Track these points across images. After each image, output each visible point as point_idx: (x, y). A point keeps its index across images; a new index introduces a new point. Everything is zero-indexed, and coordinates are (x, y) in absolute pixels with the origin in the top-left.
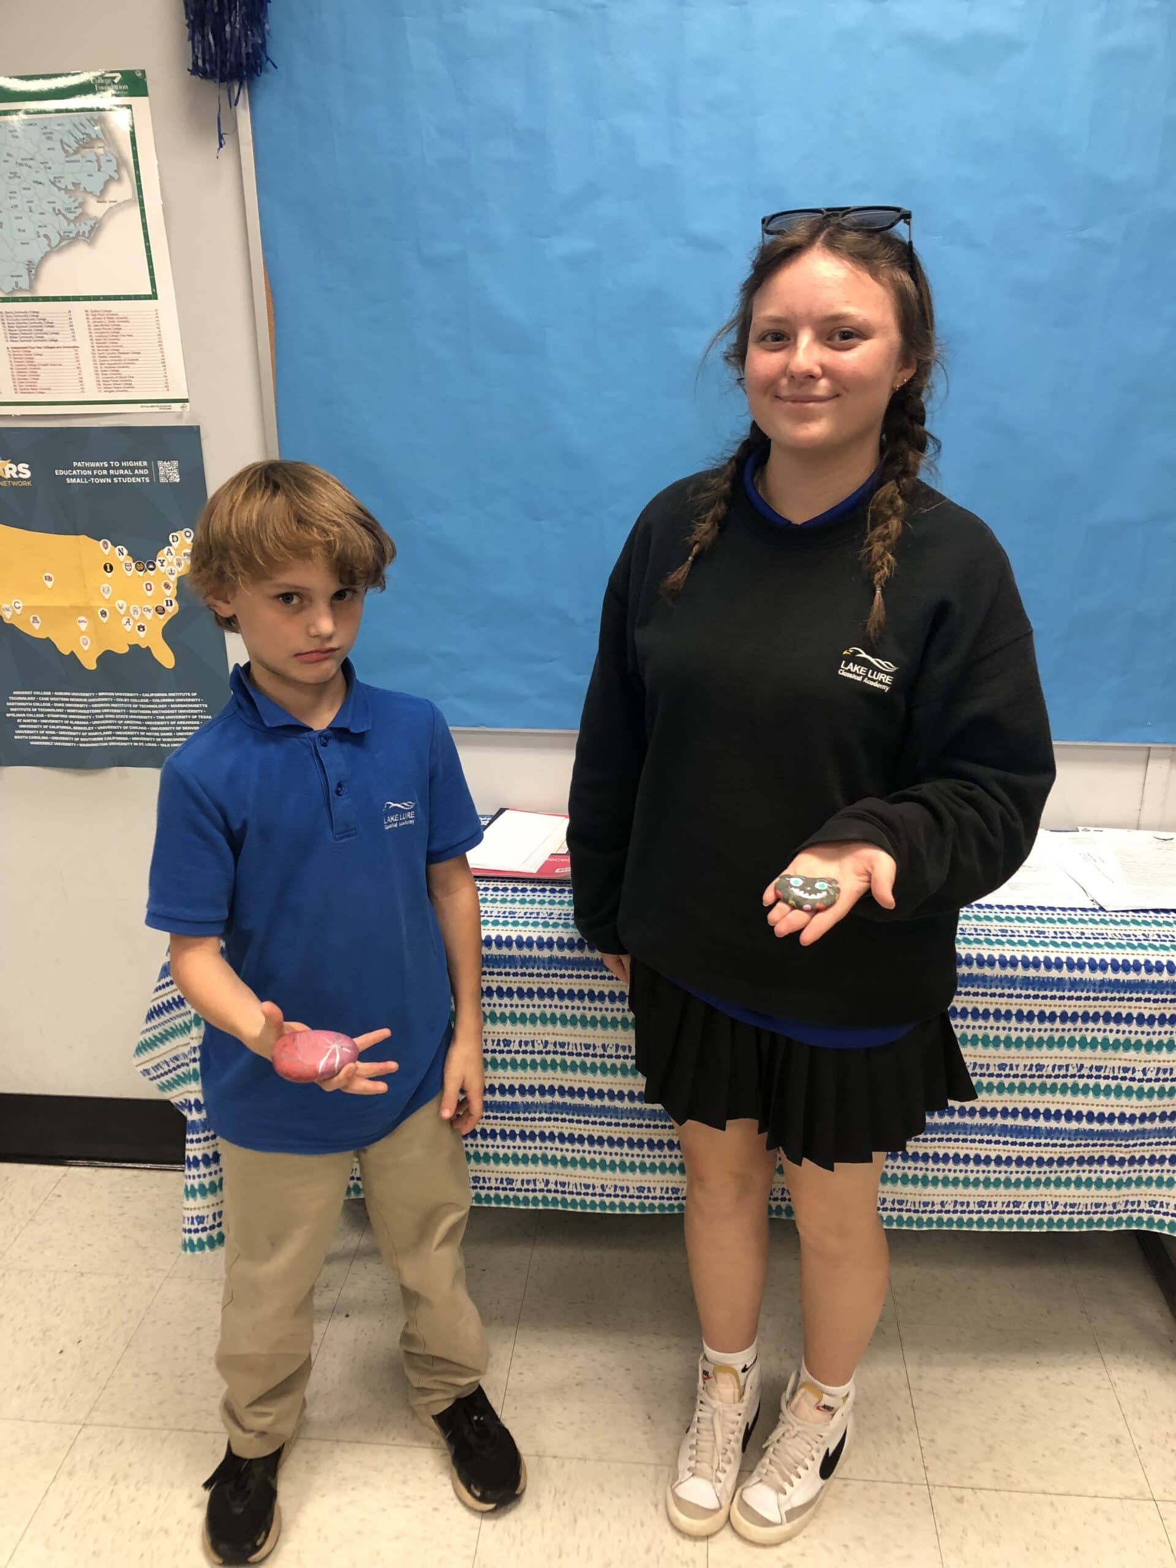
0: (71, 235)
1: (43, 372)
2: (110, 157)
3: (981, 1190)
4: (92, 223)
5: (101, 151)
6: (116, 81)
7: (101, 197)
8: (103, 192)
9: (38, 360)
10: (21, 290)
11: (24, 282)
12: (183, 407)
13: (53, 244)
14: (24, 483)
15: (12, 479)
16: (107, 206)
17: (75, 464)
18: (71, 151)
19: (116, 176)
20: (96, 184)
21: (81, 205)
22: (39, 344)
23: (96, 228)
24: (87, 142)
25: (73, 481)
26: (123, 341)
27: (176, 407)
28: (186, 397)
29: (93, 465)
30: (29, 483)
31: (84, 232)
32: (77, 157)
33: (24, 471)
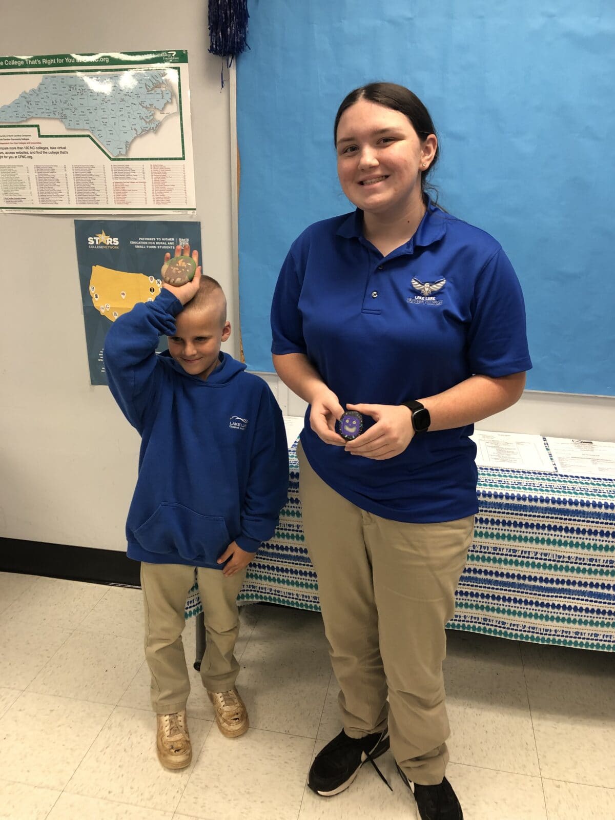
0: (147, 129)
1: (129, 194)
2: (168, 92)
3: (577, 625)
4: (157, 123)
5: (164, 89)
6: (173, 55)
7: (162, 111)
8: (163, 109)
9: (126, 188)
10: (122, 155)
11: (123, 152)
12: (193, 212)
13: (138, 134)
14: (115, 247)
15: (110, 245)
16: (165, 115)
17: (140, 239)
18: (150, 89)
19: (170, 101)
20: (160, 105)
21: (153, 115)
22: (128, 181)
23: (159, 125)
24: (158, 85)
25: (138, 247)
26: (167, 180)
27: (190, 212)
28: (195, 208)
29: (148, 239)
30: (118, 248)
31: (153, 128)
32: (153, 92)
33: (116, 241)
